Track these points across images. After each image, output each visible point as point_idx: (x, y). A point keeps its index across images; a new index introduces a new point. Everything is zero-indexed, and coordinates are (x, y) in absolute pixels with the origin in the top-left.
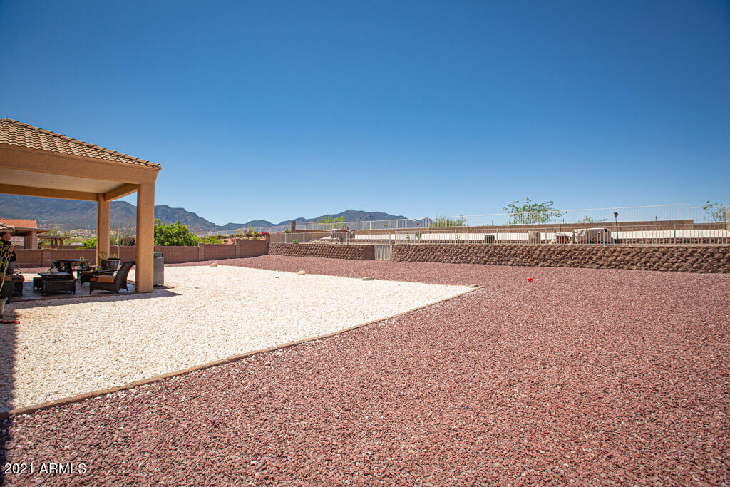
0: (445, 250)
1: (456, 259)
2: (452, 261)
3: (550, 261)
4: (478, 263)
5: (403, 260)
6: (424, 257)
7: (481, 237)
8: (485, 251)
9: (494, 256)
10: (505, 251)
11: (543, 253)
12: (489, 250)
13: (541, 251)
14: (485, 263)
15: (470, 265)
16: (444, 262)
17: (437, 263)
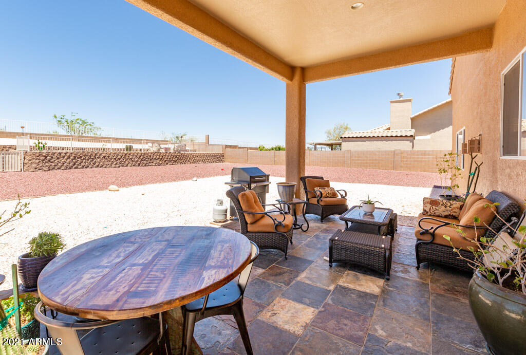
0: (104, 157)
1: (116, 164)
2: (113, 166)
3: (173, 161)
4: (134, 166)
5: (54, 168)
6: (82, 164)
7: (122, 146)
8: (138, 157)
9: (144, 160)
10: (150, 156)
11: (169, 157)
12: (140, 156)
13: (168, 156)
14: (139, 166)
15: (129, 167)
16: (105, 167)
17: (99, 169)
